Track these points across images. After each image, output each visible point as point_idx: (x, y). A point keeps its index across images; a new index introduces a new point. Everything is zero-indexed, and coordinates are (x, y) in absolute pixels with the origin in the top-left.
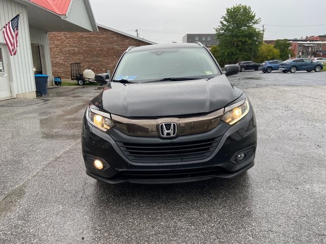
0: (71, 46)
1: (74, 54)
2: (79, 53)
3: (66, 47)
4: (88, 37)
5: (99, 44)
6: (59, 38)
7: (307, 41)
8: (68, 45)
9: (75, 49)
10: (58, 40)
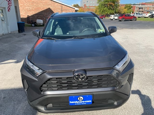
2: (32, 10)
3: (26, 7)
4: (37, 2)
5: (42, 5)
6: (22, 2)
7: (140, 5)
8: (27, 6)
9: (30, 8)
10: (22, 3)
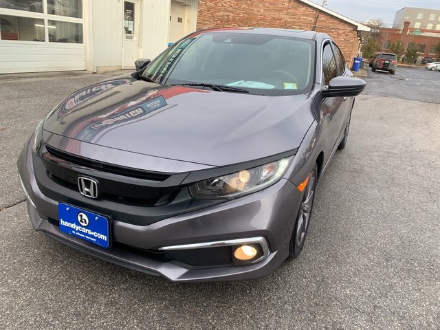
0: (226, 10)
1: (227, 21)
3: (220, 11)
5: (262, 10)
8: (223, 9)
9: (230, 14)
